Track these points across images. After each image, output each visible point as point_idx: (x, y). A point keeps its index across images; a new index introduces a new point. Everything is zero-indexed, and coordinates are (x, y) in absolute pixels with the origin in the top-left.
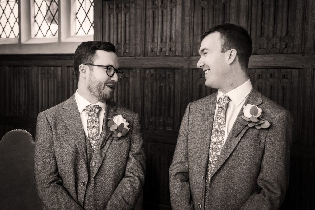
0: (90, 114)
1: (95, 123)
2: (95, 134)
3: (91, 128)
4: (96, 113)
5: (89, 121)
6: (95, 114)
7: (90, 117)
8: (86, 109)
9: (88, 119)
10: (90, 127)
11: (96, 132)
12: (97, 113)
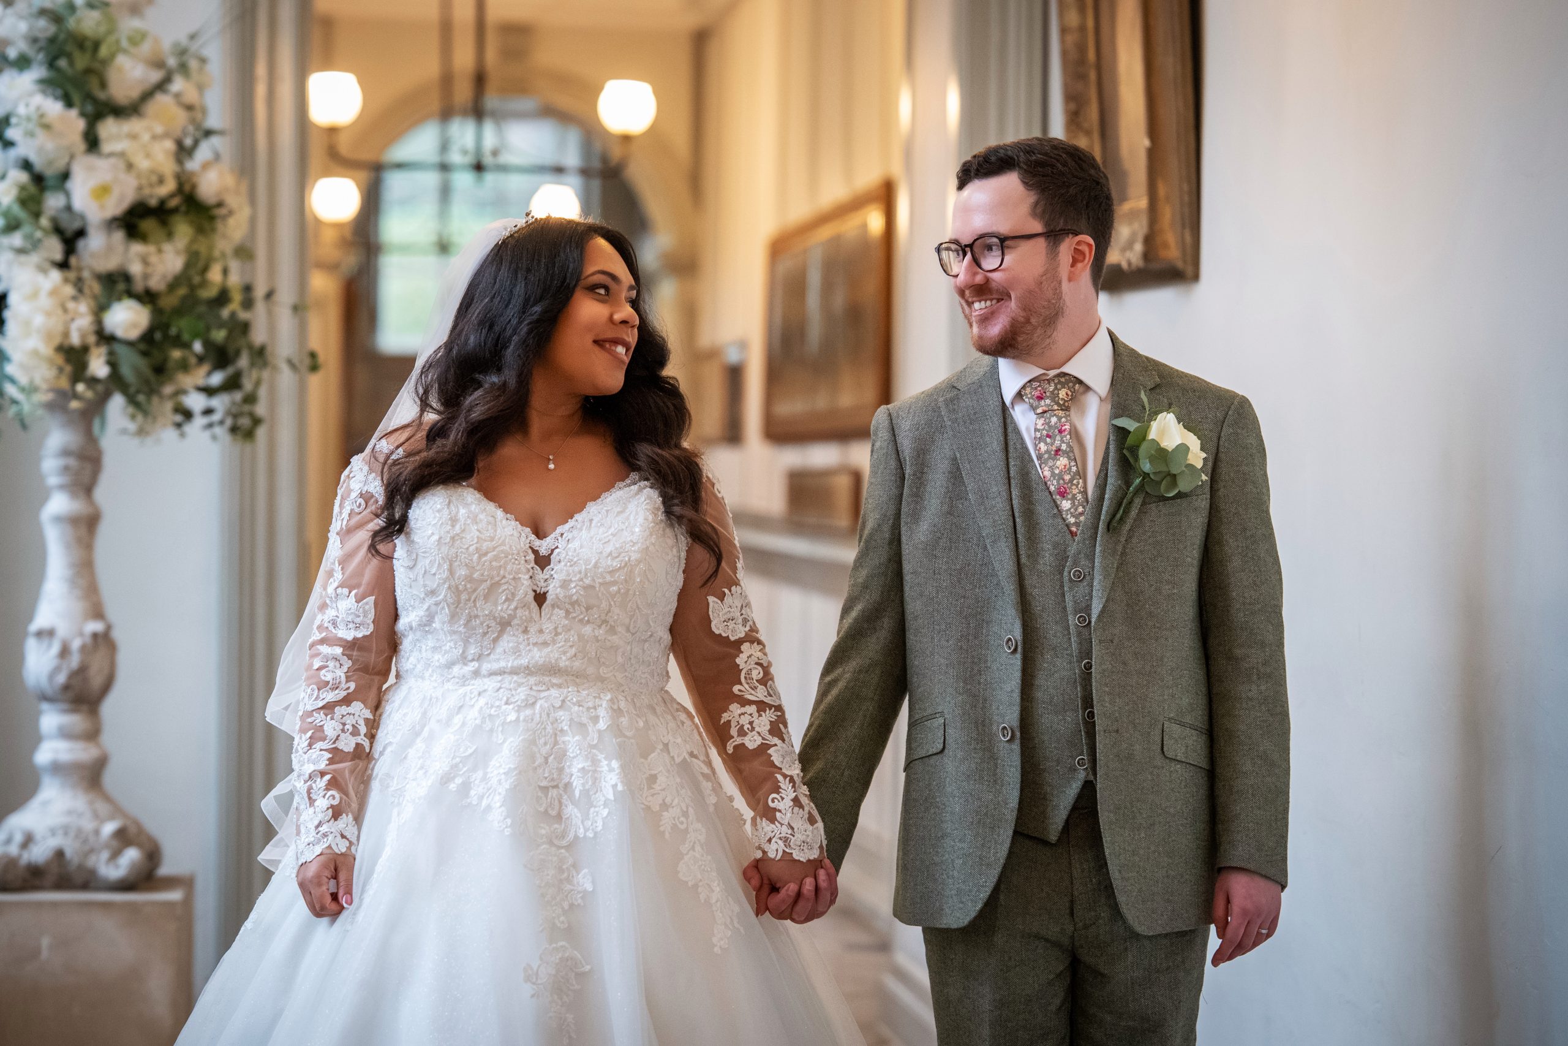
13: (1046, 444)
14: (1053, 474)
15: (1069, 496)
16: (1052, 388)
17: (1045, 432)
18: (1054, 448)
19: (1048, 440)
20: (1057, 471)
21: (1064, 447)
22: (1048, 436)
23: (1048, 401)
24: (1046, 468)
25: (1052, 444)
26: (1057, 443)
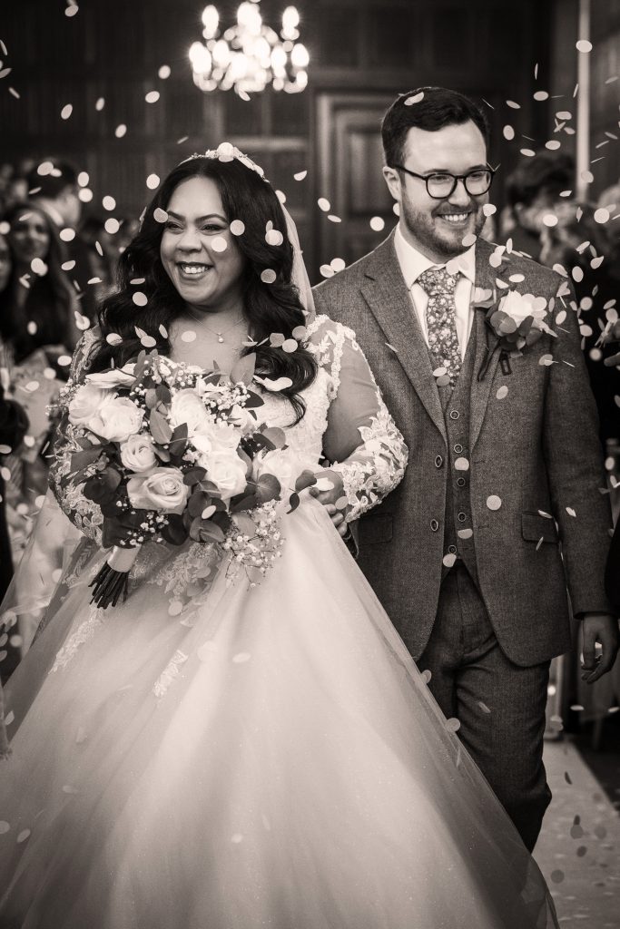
0: (433, 293)
1: (445, 314)
2: (449, 343)
3: (437, 327)
4: (446, 289)
5: (430, 310)
6: (445, 292)
7: (433, 300)
8: (422, 280)
9: (428, 306)
10: (434, 326)
11: (451, 338)
12: (449, 288)
13: (435, 317)
14: (438, 340)
15: (450, 357)
16: (442, 277)
17: (435, 309)
18: (441, 321)
19: (437, 315)
20: (441, 338)
21: (449, 321)
22: (437, 312)
23: (439, 287)
24: (434, 335)
25: (440, 318)
26: (444, 317)
